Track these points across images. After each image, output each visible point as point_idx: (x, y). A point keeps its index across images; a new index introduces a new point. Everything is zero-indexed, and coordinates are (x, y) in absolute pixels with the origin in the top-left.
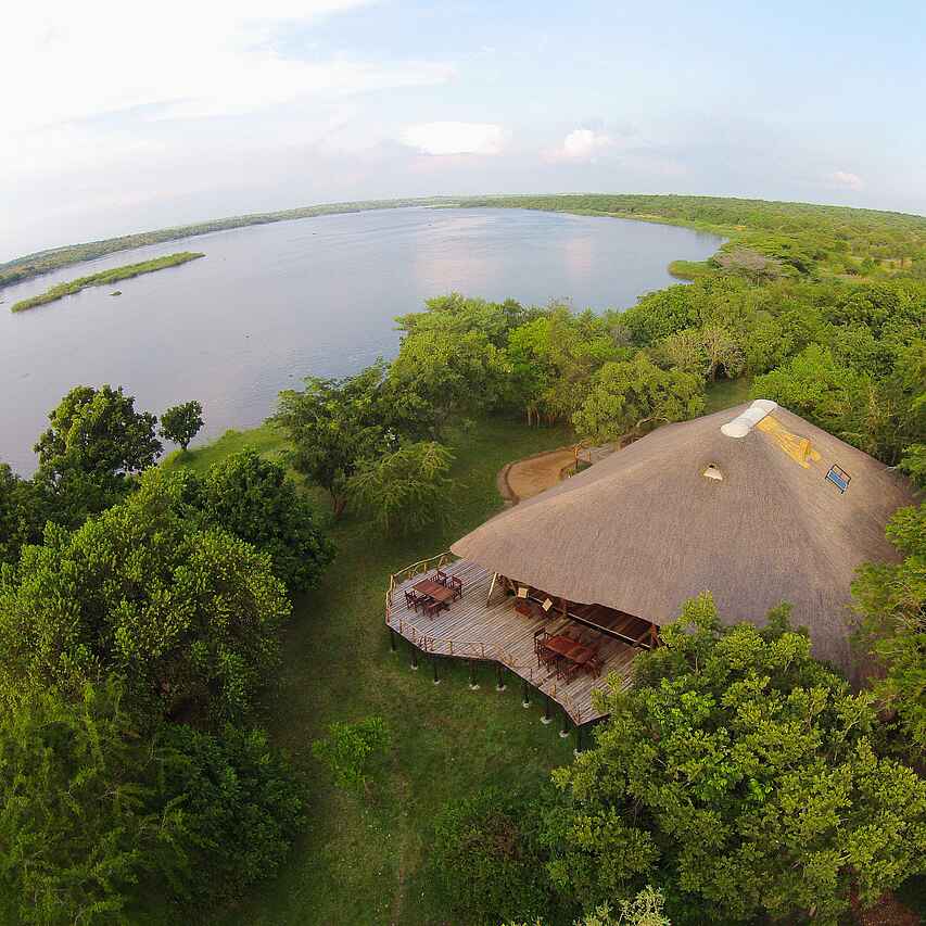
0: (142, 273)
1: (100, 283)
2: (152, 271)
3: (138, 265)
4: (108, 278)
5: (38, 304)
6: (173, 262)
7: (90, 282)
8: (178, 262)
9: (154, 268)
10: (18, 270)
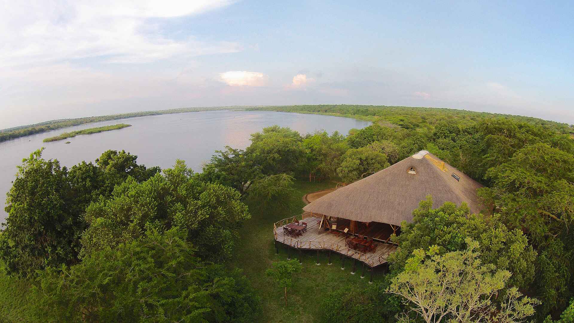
0: (103, 131)
1: (84, 134)
2: (108, 130)
3: (100, 128)
4: (88, 132)
5: (56, 140)
6: (117, 127)
7: (80, 133)
8: (120, 128)
9: (109, 129)
10: (43, 127)
